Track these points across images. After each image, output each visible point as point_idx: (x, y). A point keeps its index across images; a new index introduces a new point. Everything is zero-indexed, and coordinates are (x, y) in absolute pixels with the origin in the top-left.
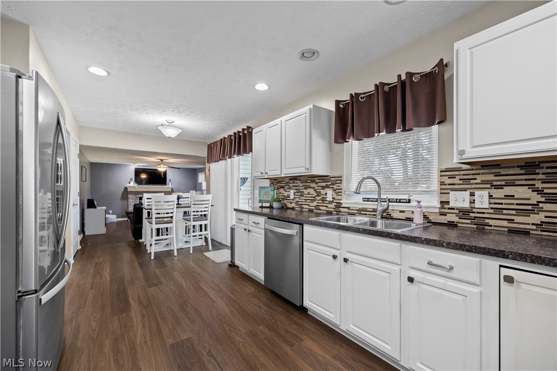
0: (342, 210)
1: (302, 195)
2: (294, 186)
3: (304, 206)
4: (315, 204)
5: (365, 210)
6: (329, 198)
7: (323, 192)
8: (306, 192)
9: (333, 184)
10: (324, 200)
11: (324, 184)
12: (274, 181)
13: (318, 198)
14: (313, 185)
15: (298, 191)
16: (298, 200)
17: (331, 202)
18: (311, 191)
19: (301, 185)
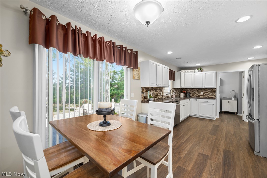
0: (163, 97)
1: (155, 94)
2: (152, 91)
3: (155, 98)
4: (158, 97)
5: (166, 97)
6: (161, 95)
7: (160, 93)
8: (156, 93)
9: (162, 90)
10: (160, 95)
11: (160, 90)
12: (144, 88)
13: (159, 95)
14: (158, 90)
15: (154, 93)
16: (153, 96)
17: (161, 96)
18: (157, 92)
19: (154, 90)
